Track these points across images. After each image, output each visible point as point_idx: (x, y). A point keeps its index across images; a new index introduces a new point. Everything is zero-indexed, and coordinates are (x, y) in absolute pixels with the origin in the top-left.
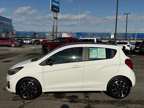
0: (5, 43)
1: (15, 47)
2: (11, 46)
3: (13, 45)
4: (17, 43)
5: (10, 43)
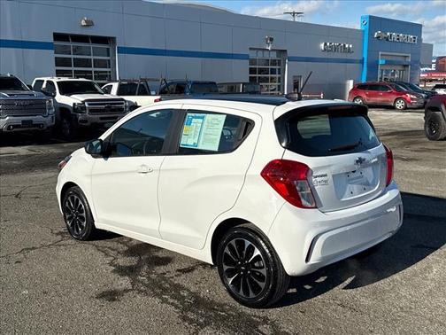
0: (379, 100)
1: (406, 109)
2: (393, 108)
3: (400, 105)
4: (412, 99)
5: (390, 99)
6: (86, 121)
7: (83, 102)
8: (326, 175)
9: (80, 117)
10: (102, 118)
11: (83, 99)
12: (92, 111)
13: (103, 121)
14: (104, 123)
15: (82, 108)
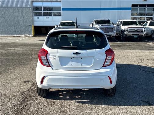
6: (127, 35)
7: (127, 28)
8: (55, 56)
9: (125, 33)
10: (133, 34)
11: (127, 27)
12: (129, 31)
13: (133, 35)
14: (134, 36)
15: (126, 30)
